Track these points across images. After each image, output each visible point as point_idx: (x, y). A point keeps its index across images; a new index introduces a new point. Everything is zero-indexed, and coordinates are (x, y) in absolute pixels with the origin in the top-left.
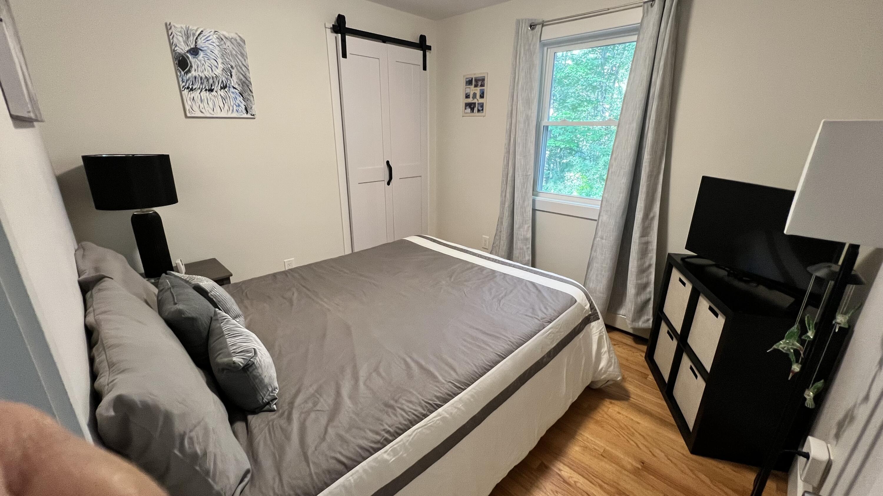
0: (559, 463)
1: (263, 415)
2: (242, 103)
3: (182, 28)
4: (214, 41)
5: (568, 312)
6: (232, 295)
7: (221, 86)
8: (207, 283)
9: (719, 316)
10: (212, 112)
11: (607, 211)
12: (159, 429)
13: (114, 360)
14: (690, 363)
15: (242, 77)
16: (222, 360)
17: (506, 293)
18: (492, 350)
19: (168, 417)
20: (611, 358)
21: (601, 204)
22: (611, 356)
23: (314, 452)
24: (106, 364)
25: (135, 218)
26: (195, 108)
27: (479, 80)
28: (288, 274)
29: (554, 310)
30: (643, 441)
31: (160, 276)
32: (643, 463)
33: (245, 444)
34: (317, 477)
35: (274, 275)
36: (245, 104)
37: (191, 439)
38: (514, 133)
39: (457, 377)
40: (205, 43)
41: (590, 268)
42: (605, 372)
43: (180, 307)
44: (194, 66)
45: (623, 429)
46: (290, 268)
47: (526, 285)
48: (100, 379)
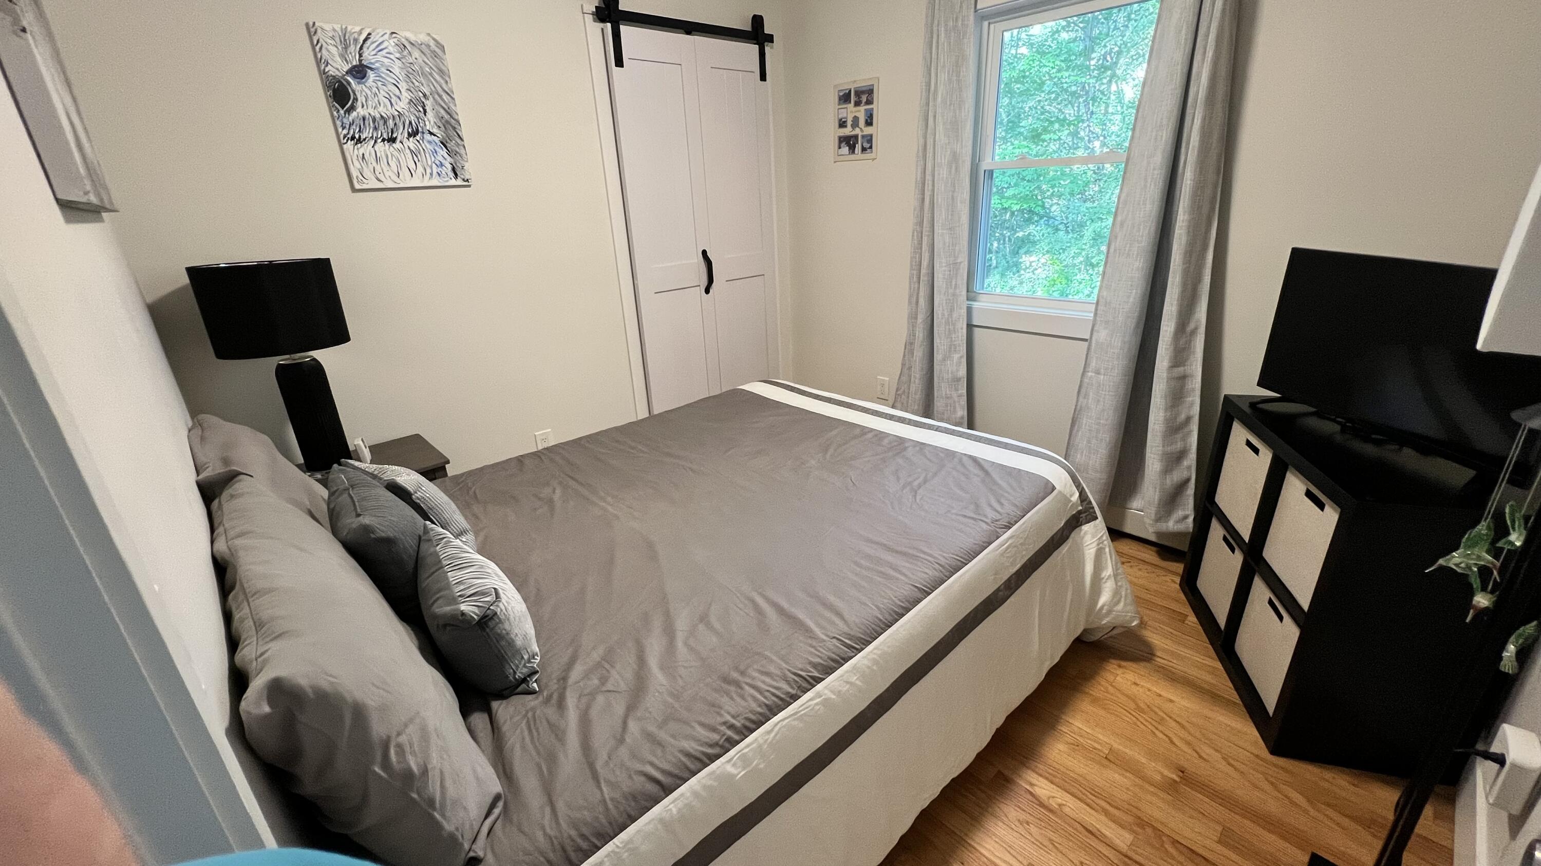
0: (1029, 772)
1: (515, 700)
2: (445, 159)
3: (334, 30)
4: (391, 49)
5: (1040, 509)
6: (451, 496)
7: (409, 132)
8: (408, 478)
9: (1327, 508)
10: (395, 178)
11: (1107, 322)
12: (346, 734)
13: (265, 615)
14: (1268, 594)
15: (442, 112)
16: (442, 609)
17: (926, 477)
18: (906, 580)
19: (359, 713)
20: (1121, 587)
21: (1096, 310)
22: (1119, 584)
23: (607, 763)
24: (252, 623)
25: (282, 372)
26: (368, 173)
27: (863, 92)
28: (543, 457)
29: (1016, 506)
30: (1183, 733)
31: (330, 467)
32: (1183, 772)
33: (489, 750)
34: (616, 807)
35: (520, 460)
36: (452, 161)
37: (399, 746)
38: (930, 187)
39: (846, 629)
40: (376, 55)
41: (1076, 427)
42: (1109, 612)
43: (366, 520)
44: (361, 99)
45: (1143, 711)
46: (546, 445)
47: (960, 461)
48: (243, 649)
